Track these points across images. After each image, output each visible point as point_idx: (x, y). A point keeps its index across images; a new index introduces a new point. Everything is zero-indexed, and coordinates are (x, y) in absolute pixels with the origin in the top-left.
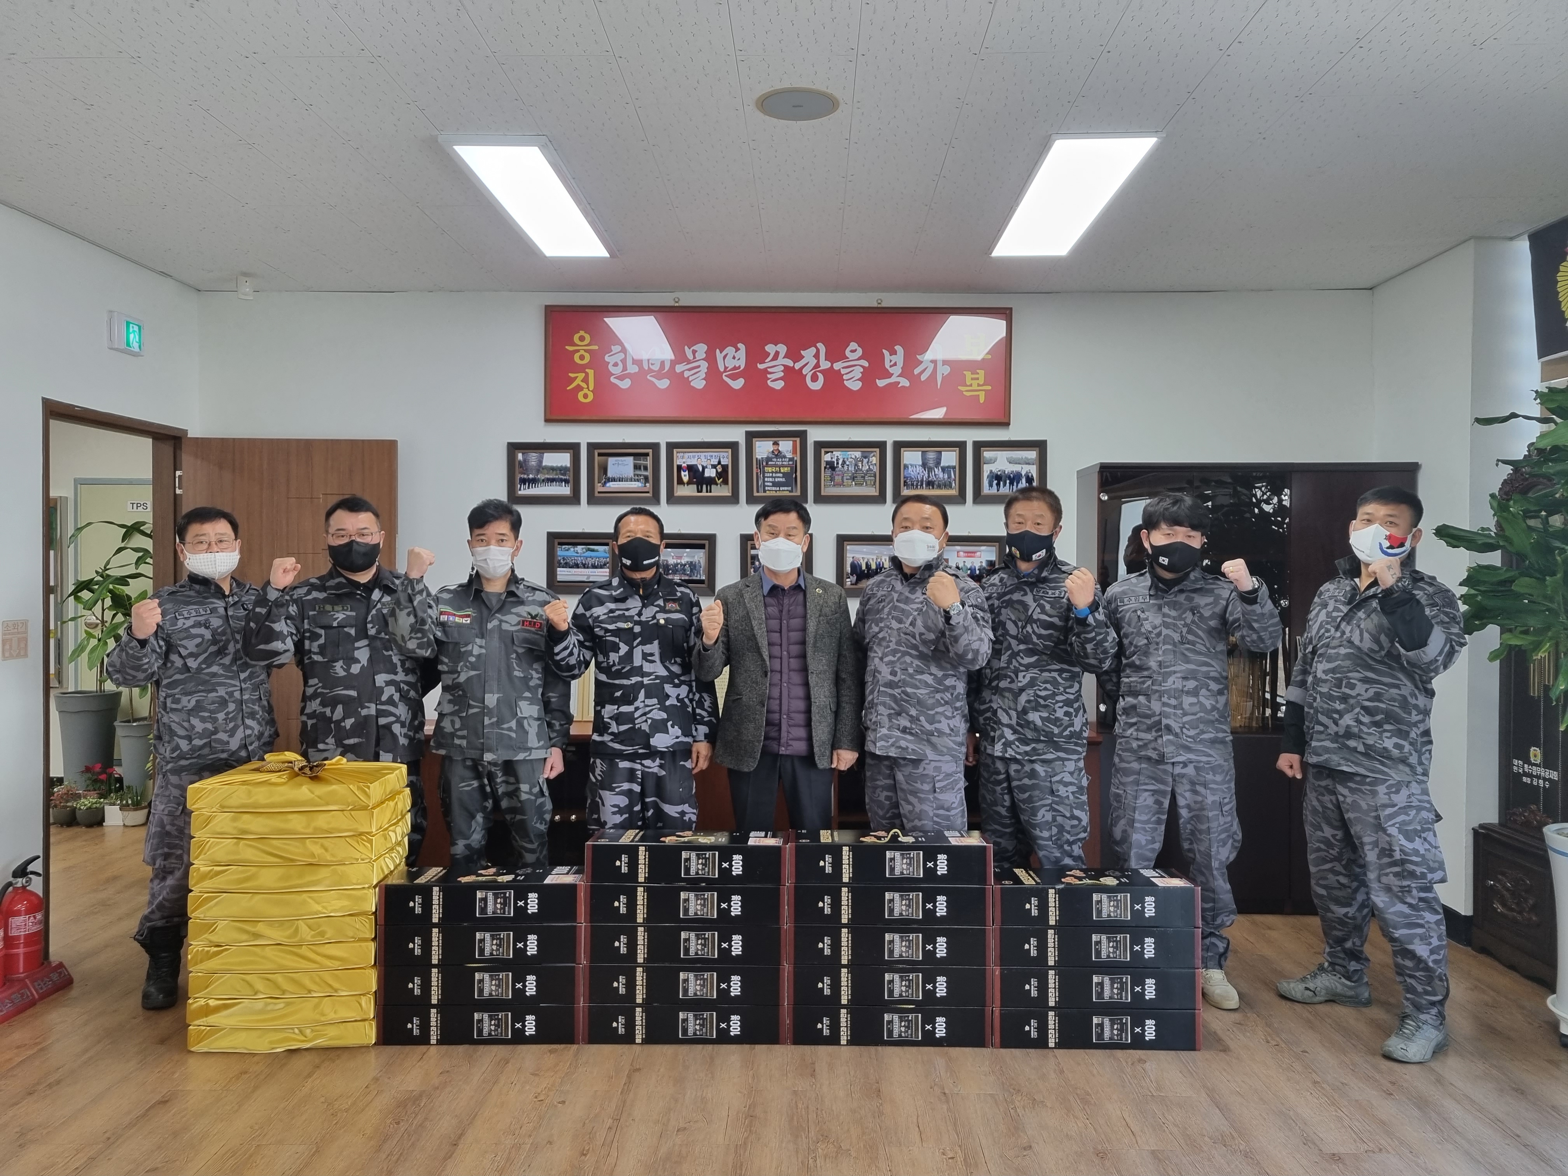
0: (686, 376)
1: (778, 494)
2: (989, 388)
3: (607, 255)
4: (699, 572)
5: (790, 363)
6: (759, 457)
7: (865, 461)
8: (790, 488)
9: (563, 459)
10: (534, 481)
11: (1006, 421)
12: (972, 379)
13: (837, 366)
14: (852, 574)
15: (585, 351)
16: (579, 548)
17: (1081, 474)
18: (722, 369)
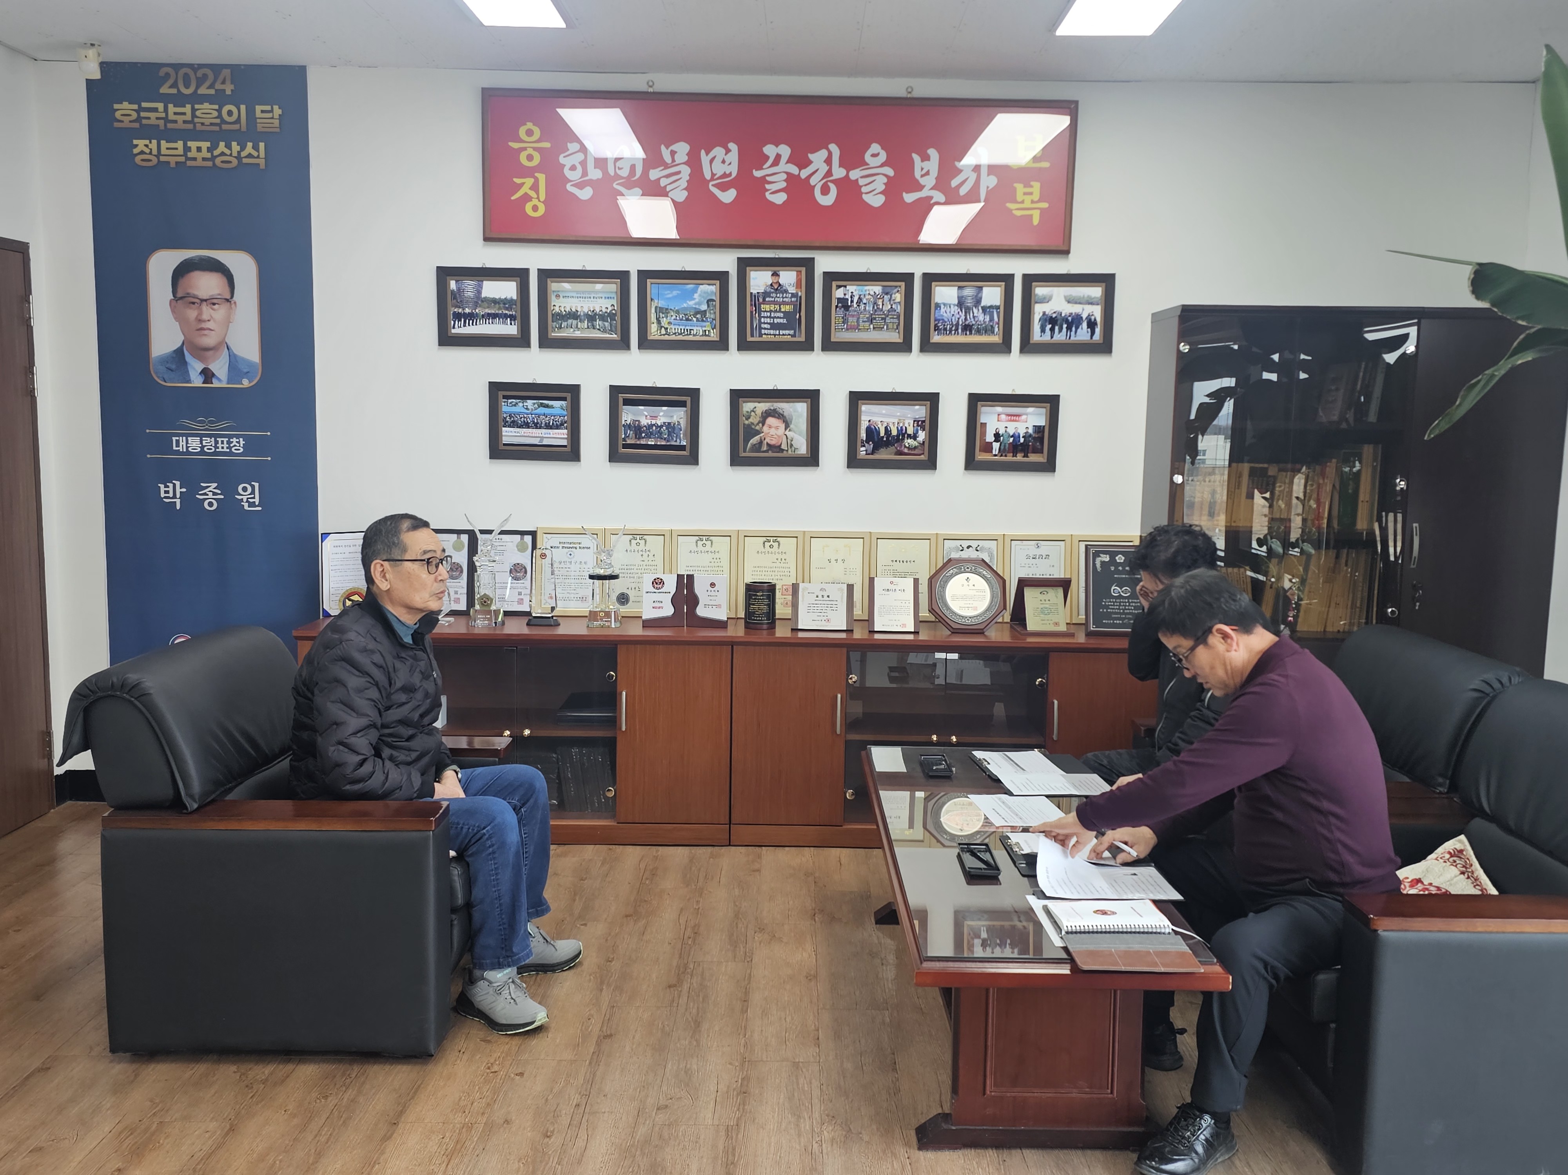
0: (662, 185)
1: (777, 339)
2: (1045, 205)
3: (563, 25)
4: (678, 436)
5: (794, 170)
6: (754, 292)
7: (887, 297)
8: (792, 332)
9: (507, 290)
10: (471, 317)
11: (1065, 248)
12: (1025, 194)
13: (854, 174)
14: (867, 441)
15: (535, 149)
16: (529, 403)
17: (1157, 318)
18: (708, 176)
